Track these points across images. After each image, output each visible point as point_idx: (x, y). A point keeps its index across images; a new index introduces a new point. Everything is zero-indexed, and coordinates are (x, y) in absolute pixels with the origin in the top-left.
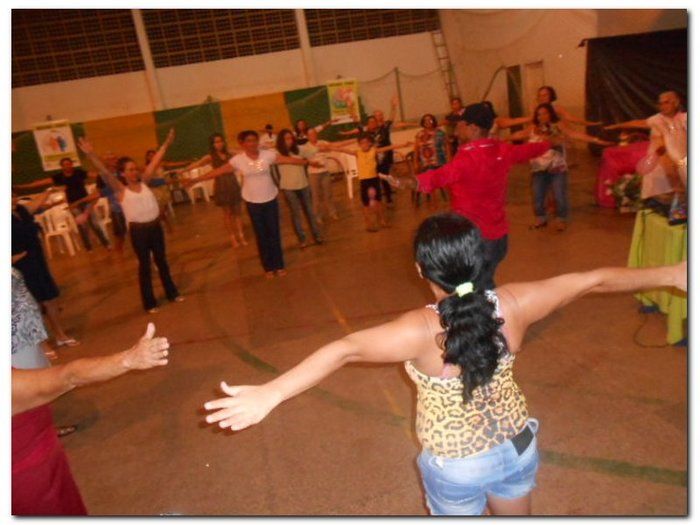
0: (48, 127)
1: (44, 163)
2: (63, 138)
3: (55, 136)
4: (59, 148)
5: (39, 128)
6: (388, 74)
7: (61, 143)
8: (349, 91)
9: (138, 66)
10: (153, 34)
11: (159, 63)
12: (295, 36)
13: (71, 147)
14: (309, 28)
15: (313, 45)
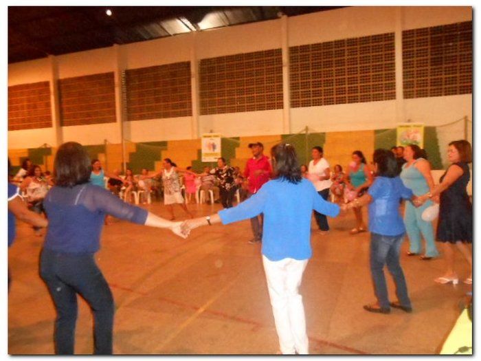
0: (209, 137)
1: (203, 157)
2: (216, 143)
3: (212, 142)
4: (212, 149)
5: (205, 137)
6: (458, 121)
7: (214, 147)
8: (416, 132)
9: (281, 106)
10: (293, 87)
11: (294, 104)
12: (393, 91)
13: (218, 150)
14: (406, 85)
15: (407, 98)
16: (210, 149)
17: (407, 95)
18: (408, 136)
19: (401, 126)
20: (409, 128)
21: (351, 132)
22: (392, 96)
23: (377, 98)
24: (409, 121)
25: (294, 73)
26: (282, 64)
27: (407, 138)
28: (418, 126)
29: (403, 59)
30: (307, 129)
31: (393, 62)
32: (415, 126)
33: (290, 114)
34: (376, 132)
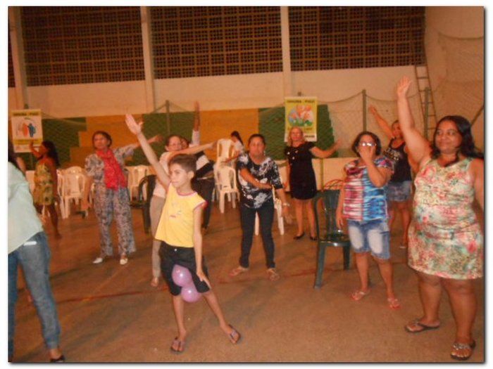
0: (23, 114)
4: (29, 135)
5: (16, 115)
7: (31, 130)
8: (309, 109)
9: (141, 76)
10: (157, 51)
11: (159, 75)
12: (279, 61)
13: (39, 135)
14: (294, 54)
15: (295, 70)
16: (25, 134)
17: (295, 67)
18: (299, 115)
19: (290, 102)
20: (300, 104)
21: (230, 111)
22: (278, 68)
23: (261, 69)
24: (300, 94)
25: (157, 32)
26: (140, 19)
27: (297, 117)
28: (310, 101)
29: (290, 22)
30: (168, 104)
31: (278, 25)
32: (306, 101)
33: (153, 87)
34: (261, 110)
